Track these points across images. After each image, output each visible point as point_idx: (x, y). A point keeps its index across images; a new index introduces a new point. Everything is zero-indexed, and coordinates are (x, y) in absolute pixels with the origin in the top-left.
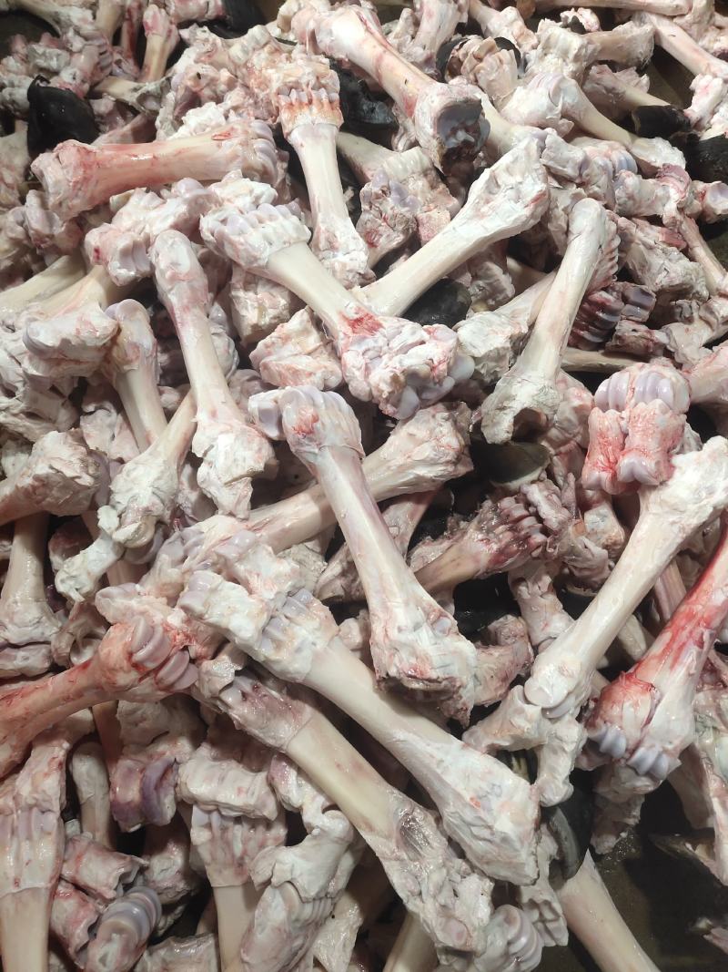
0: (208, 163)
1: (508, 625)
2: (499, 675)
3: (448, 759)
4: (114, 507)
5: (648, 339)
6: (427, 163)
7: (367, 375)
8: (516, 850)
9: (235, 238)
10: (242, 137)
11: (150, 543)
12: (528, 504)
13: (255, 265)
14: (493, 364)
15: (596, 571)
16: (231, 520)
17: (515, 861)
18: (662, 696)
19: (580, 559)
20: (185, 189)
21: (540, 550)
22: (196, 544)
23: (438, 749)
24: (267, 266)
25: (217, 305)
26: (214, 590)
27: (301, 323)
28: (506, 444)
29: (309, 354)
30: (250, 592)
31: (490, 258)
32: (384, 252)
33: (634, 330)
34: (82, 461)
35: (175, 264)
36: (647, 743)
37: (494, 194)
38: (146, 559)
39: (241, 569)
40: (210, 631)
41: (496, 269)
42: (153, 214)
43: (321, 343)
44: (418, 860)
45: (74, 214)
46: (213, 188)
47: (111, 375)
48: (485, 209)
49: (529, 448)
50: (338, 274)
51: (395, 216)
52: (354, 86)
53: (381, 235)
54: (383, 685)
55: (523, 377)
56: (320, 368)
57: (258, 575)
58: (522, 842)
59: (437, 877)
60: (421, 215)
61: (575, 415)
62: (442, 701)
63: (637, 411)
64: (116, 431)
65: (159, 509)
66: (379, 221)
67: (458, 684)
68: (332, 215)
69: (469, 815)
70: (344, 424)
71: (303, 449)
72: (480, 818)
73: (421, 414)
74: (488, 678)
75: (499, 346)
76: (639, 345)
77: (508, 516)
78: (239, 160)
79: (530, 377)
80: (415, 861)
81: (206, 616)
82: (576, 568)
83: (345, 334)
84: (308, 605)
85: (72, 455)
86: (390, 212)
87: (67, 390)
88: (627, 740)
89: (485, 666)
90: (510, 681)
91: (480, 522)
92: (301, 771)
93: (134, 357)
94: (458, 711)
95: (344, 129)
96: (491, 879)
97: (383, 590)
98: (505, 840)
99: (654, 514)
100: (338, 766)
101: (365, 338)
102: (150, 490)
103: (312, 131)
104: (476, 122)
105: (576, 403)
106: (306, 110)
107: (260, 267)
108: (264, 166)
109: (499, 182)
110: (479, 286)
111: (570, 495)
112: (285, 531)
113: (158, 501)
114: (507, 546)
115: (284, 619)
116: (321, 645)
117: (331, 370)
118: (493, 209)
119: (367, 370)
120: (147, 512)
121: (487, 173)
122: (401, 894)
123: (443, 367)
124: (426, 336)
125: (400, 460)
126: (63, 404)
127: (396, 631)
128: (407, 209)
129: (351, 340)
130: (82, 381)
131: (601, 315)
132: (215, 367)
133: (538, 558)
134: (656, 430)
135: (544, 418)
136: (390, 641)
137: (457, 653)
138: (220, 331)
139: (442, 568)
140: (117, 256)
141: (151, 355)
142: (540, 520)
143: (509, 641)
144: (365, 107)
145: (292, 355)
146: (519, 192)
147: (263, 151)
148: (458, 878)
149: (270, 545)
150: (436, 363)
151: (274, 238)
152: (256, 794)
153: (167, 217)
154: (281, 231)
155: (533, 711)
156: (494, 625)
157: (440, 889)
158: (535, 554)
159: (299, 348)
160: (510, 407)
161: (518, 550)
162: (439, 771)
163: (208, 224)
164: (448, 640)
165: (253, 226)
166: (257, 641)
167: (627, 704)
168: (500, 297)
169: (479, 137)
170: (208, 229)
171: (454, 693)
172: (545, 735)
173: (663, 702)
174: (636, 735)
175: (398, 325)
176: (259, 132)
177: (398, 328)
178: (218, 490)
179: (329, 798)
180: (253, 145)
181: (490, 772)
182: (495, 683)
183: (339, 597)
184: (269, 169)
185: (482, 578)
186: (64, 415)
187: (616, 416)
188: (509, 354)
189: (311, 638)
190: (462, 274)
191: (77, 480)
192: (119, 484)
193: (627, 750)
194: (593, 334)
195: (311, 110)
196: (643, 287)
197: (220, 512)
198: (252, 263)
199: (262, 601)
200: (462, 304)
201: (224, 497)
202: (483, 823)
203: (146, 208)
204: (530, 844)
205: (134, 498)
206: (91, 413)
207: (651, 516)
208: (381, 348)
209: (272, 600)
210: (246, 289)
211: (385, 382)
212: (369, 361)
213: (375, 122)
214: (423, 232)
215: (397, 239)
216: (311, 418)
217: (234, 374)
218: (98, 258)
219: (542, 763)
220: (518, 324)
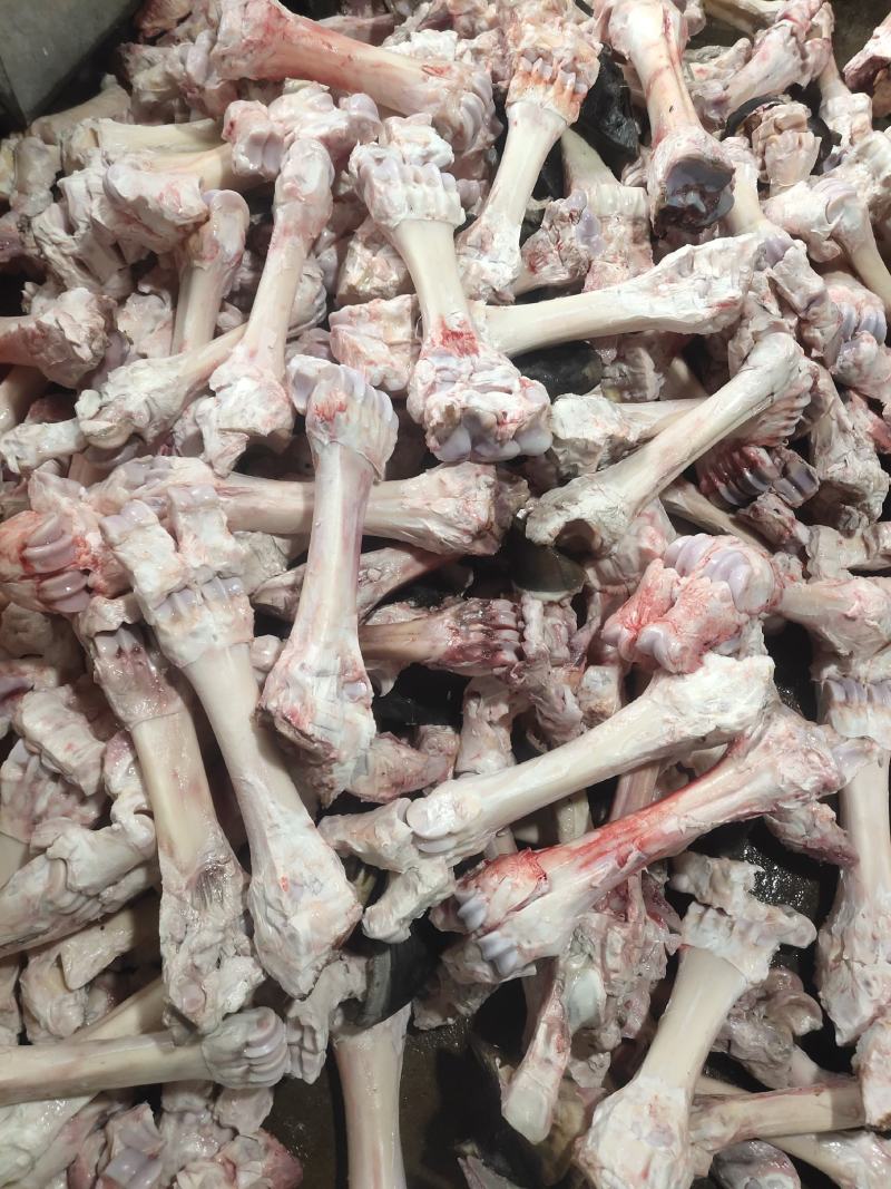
0: (404, 92)
1: (441, 736)
2: (393, 776)
3: (285, 828)
4: (101, 396)
5: (786, 528)
6: (642, 211)
7: (427, 395)
8: (298, 954)
9: (377, 183)
10: (454, 83)
11: (117, 451)
12: (521, 618)
13: (383, 223)
14: (576, 456)
15: (560, 729)
16: (206, 469)
17: (292, 964)
18: (549, 891)
19: (547, 705)
20: (359, 105)
21: (504, 669)
22: (161, 476)
23: (281, 813)
24: (395, 229)
25: (333, 249)
26: (141, 527)
27: (400, 307)
28: (544, 546)
29: (391, 345)
30: (177, 549)
31: (649, 346)
32: (542, 283)
33: (777, 511)
34: (92, 331)
35: (300, 178)
36: (506, 929)
37: (683, 277)
38: (105, 465)
39: (182, 521)
40: (121, 569)
41: (647, 361)
42: (311, 115)
43: (410, 340)
44: (199, 910)
45: (235, 76)
46: (393, 121)
47: (181, 264)
48: (663, 287)
49: (566, 565)
50: (470, 278)
51: (570, 249)
52: (614, 88)
53: (547, 263)
54: (260, 715)
55: (602, 486)
56: (386, 362)
57: (195, 537)
58: (309, 950)
59: (207, 937)
60: (597, 263)
61: (639, 558)
62: (311, 765)
63: (698, 584)
64: (160, 325)
65: (142, 421)
66: (552, 247)
67: (332, 756)
68: (504, 214)
69: (271, 894)
70: (374, 432)
71: (315, 433)
72: (280, 902)
73: (468, 468)
74: (378, 772)
75: (591, 439)
76: (773, 530)
77: (493, 618)
78: (438, 105)
79: (608, 490)
80: (195, 908)
81: (118, 548)
82: (541, 713)
83: (432, 341)
84: (232, 596)
85: (87, 320)
86: (567, 242)
87: (131, 258)
88: (488, 916)
89: (383, 759)
90: (404, 791)
91: (462, 609)
92: (137, 760)
93: (209, 256)
94: (323, 785)
95: (574, 127)
96: (264, 971)
97: (313, 621)
98: (293, 937)
99: (654, 702)
100: (175, 775)
101: (450, 355)
102: (144, 397)
103: (536, 115)
104: (718, 192)
105: (646, 544)
106: (541, 88)
107: (387, 227)
108: (462, 126)
109: (695, 267)
110: (621, 371)
111: (584, 637)
112: (256, 512)
113: (145, 411)
114: (472, 647)
115: (199, 596)
116: (221, 642)
117: (396, 369)
118: (673, 292)
119: (432, 388)
120: (129, 417)
121: (688, 248)
122: (162, 932)
123: (512, 427)
124: (516, 386)
125: (417, 502)
126: (120, 270)
127: (298, 666)
128: (585, 247)
129: (433, 349)
130: (153, 256)
131: (748, 474)
132: (283, 308)
133: (498, 677)
134: (704, 613)
135: (599, 541)
136: (287, 673)
137: (351, 725)
138: (317, 275)
139: (395, 635)
140: (246, 140)
141: (229, 264)
142: (522, 639)
143: (431, 752)
144: (613, 118)
145: (371, 337)
146: (709, 286)
147: (469, 109)
148: (232, 951)
149: (228, 515)
150: (508, 418)
151: (418, 204)
152: (82, 760)
153: (323, 125)
154: (431, 200)
155: (403, 831)
156: (428, 728)
157: (204, 949)
158: (498, 671)
159: (381, 332)
160: (567, 510)
161: (478, 657)
162: (268, 834)
163: (361, 154)
164: (350, 706)
165: (404, 181)
166: (155, 601)
167: (507, 880)
168: (638, 395)
169: (713, 210)
170: (356, 160)
171: (325, 762)
172: (405, 863)
173: (548, 896)
174: (498, 914)
175: (494, 360)
176: (477, 86)
177: (493, 364)
178: (211, 432)
179: (149, 802)
180: (461, 96)
181: (321, 866)
182: (385, 783)
183: (277, 609)
184: (466, 130)
185: (430, 667)
186: (115, 283)
187: (672, 577)
188: (603, 455)
189: (215, 630)
190: (607, 347)
191: (75, 347)
192: (118, 376)
193: (482, 926)
194: (731, 492)
195: (547, 90)
196: (811, 468)
197: (202, 456)
198: (381, 218)
199: (183, 564)
200: (586, 377)
201: (213, 443)
202: (280, 908)
203: (312, 108)
204: (318, 957)
205: (124, 397)
206: (144, 294)
207: (649, 702)
208: (460, 374)
209: (195, 569)
210: (366, 245)
211: (440, 409)
212: (439, 380)
213: (615, 140)
214: (589, 281)
215: (562, 276)
216: (337, 405)
217: (310, 328)
218: (230, 133)
219: (389, 891)
220: (629, 428)
